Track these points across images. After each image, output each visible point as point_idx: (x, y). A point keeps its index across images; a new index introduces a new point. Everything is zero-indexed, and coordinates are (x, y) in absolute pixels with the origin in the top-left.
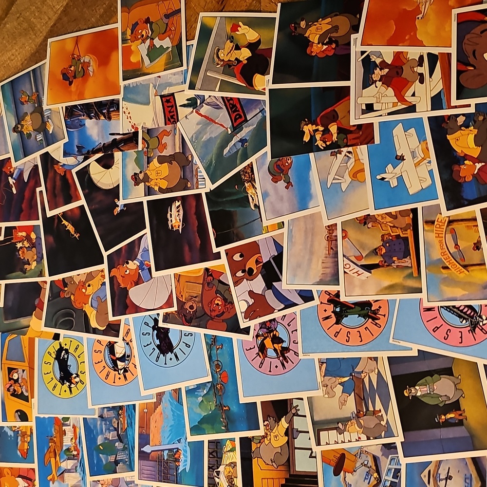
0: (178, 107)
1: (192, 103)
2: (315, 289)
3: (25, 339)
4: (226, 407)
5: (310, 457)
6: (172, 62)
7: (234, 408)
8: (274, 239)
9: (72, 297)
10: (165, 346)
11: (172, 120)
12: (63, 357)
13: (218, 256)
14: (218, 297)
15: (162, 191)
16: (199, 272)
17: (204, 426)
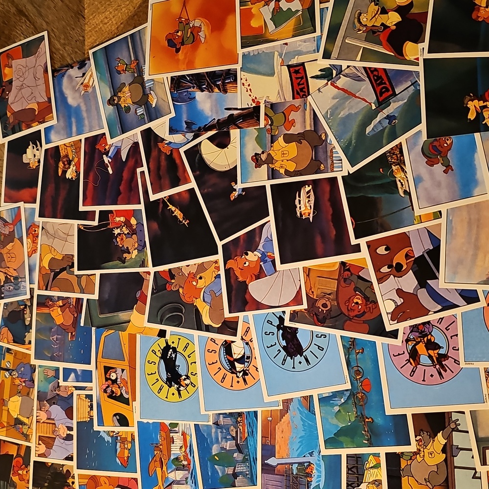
0: (309, 79)
1: (327, 74)
2: (480, 289)
3: (124, 336)
4: (368, 419)
5: (473, 478)
6: (303, 27)
7: (379, 421)
8: (428, 230)
9: (181, 290)
10: (293, 347)
11: (302, 94)
12: (170, 357)
13: (357, 249)
14: (357, 295)
15: (288, 174)
16: (334, 266)
17: (342, 439)
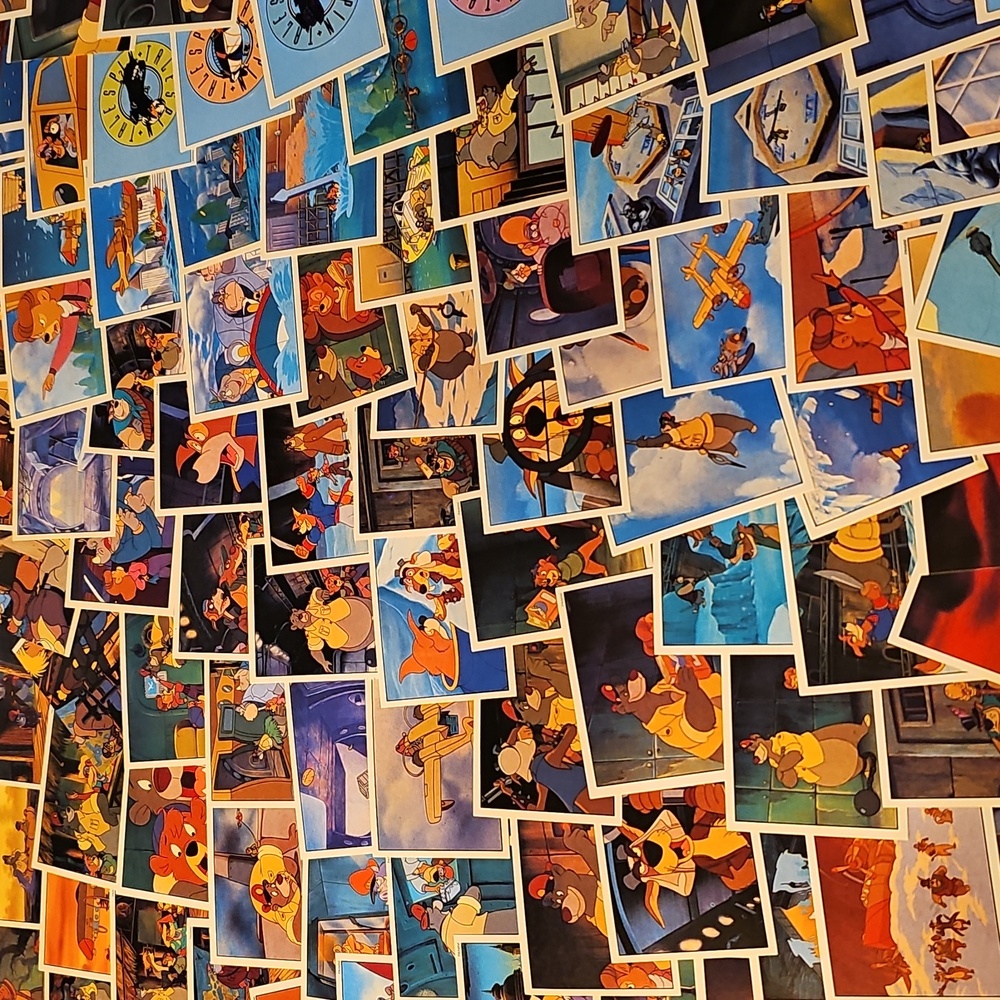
3: (69, 61)
4: (413, 90)
5: (552, 137)
7: (427, 89)
10: (310, 13)
12: (135, 77)
